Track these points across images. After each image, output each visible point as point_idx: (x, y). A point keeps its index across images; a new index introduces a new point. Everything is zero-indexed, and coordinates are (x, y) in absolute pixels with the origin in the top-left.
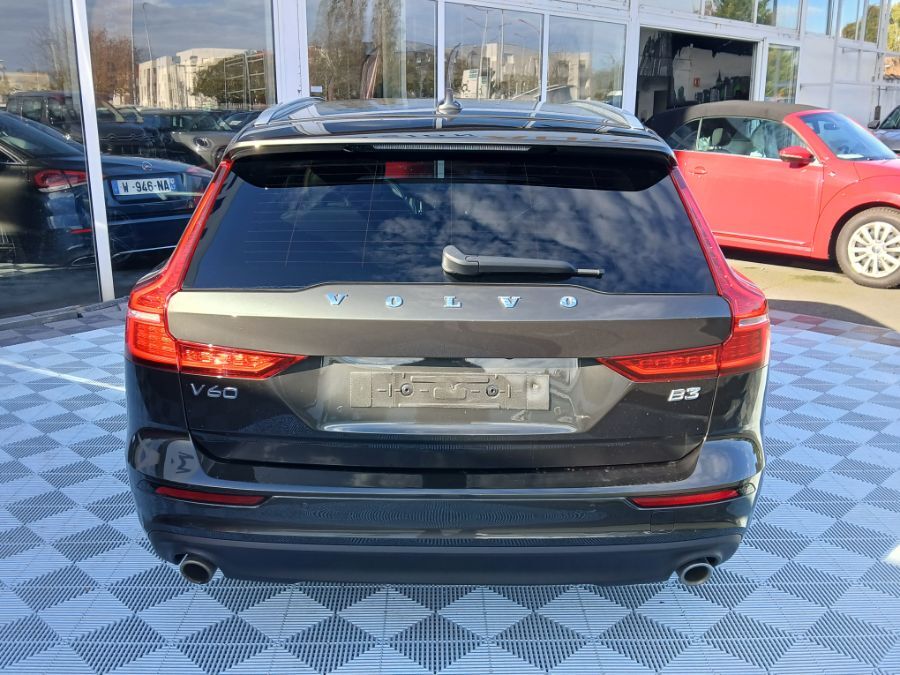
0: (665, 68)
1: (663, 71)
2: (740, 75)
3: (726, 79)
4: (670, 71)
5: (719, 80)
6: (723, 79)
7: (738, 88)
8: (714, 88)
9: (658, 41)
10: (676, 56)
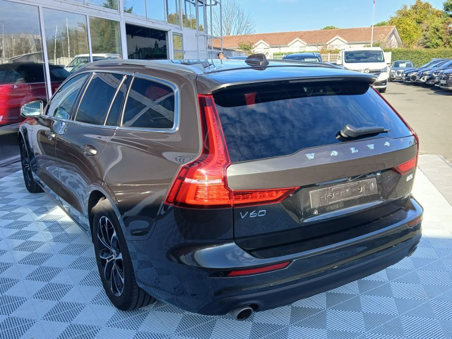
2: (147, 47)
3: (140, 49)
5: (137, 49)
6: (138, 49)
7: (146, 53)
8: (135, 53)
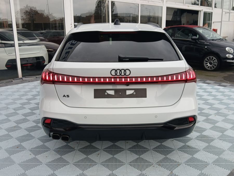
0: (179, 18)
1: (178, 19)
4: (180, 19)
5: (194, 21)
8: (192, 24)
9: (177, 11)
10: (182, 15)
